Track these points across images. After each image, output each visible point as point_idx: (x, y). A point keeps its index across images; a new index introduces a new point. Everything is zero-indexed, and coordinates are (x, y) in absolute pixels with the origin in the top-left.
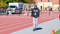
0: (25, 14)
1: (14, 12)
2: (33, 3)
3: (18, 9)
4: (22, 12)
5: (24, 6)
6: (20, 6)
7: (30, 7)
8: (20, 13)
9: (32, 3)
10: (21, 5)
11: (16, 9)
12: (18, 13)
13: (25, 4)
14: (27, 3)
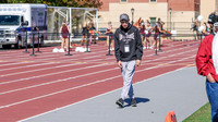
0: (55, 50)
1: (13, 40)
2: (91, 6)
3: (29, 29)
4: (45, 42)
5: (53, 19)
6: (37, 17)
7: (77, 20)
8: (36, 46)
9: (85, 5)
10: (40, 14)
11: (19, 30)
12: (29, 47)
13: (58, 10)
14: (65, 5)
